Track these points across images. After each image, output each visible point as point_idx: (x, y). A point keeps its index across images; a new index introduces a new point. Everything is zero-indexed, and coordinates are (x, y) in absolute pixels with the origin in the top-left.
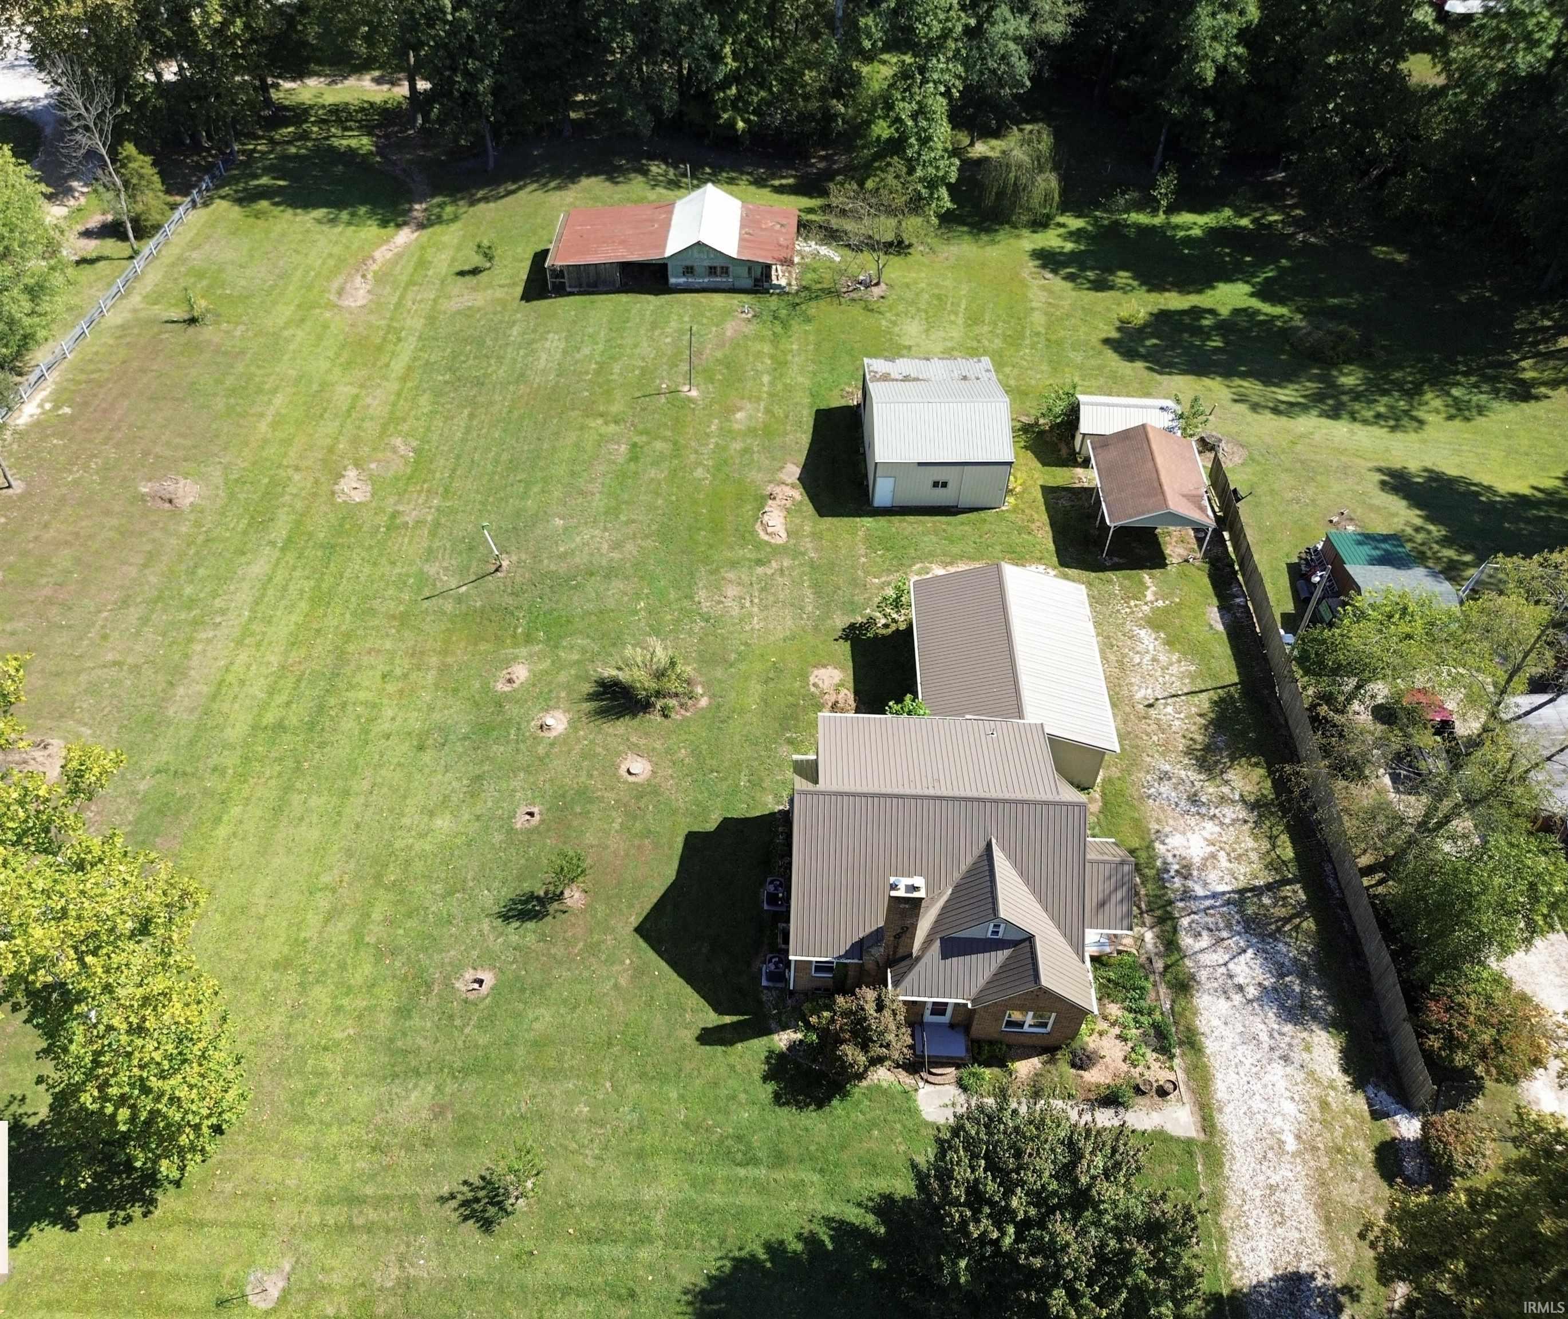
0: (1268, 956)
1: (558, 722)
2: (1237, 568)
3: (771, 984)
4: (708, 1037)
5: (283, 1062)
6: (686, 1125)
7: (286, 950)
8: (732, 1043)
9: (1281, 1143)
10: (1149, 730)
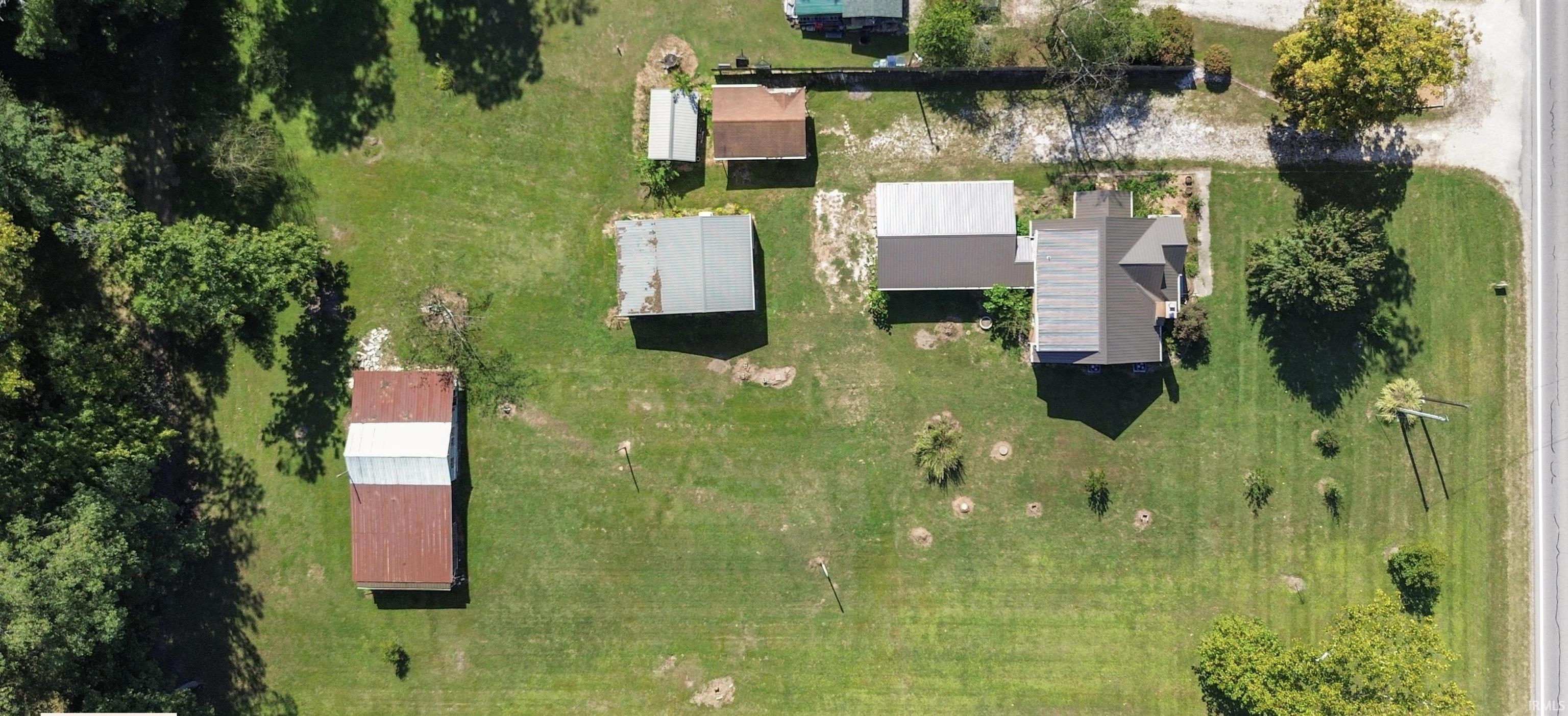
0: (1110, 118)
1: (963, 503)
4: (1174, 398)
5: (1188, 608)
6: (1220, 405)
7: (1122, 626)
8: (1177, 386)
9: (1210, 133)
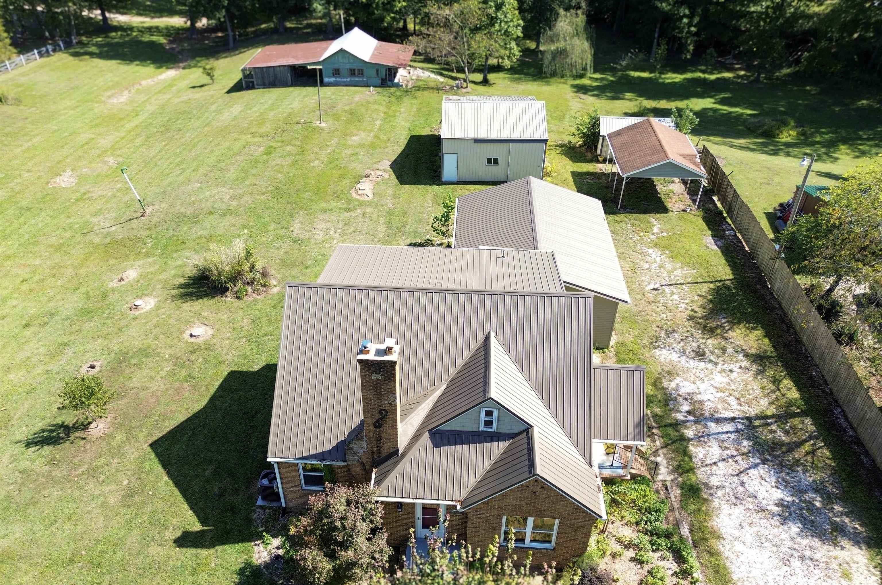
1: (147, 304)
2: (725, 215)
3: (266, 504)
10: (658, 310)
